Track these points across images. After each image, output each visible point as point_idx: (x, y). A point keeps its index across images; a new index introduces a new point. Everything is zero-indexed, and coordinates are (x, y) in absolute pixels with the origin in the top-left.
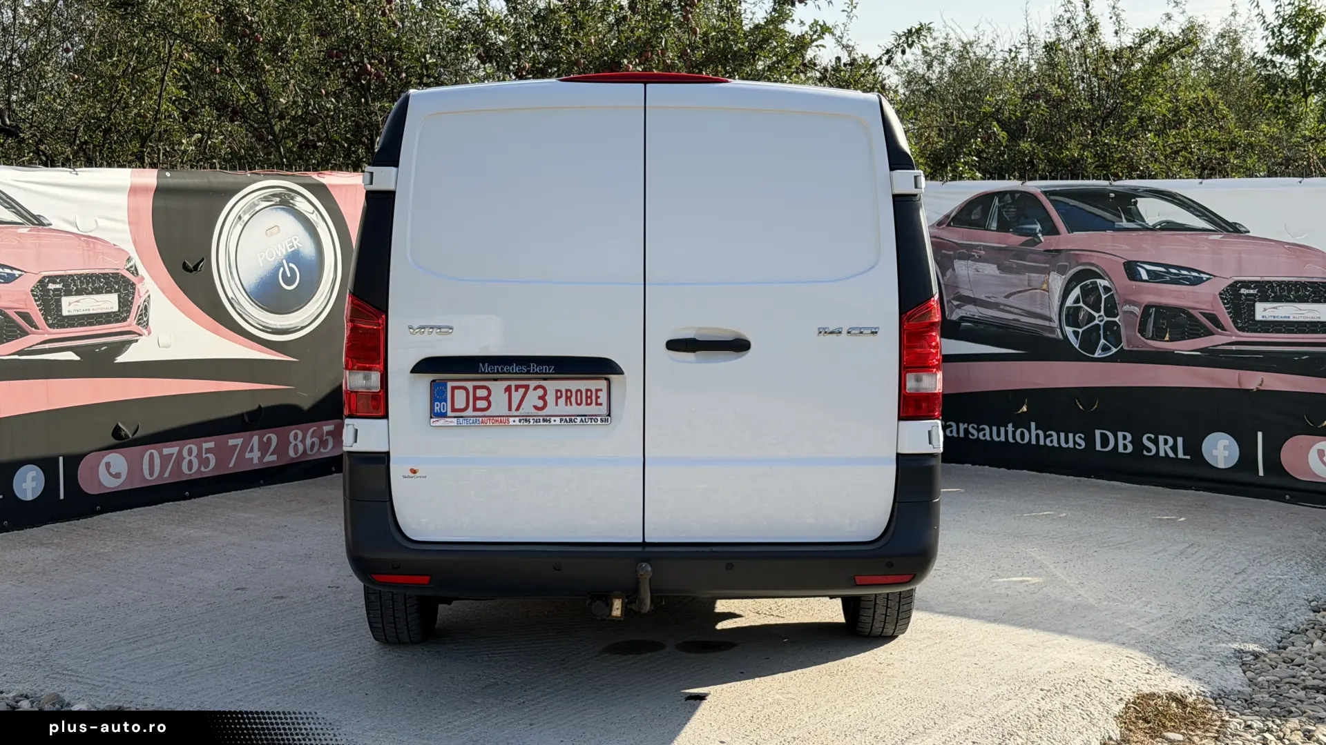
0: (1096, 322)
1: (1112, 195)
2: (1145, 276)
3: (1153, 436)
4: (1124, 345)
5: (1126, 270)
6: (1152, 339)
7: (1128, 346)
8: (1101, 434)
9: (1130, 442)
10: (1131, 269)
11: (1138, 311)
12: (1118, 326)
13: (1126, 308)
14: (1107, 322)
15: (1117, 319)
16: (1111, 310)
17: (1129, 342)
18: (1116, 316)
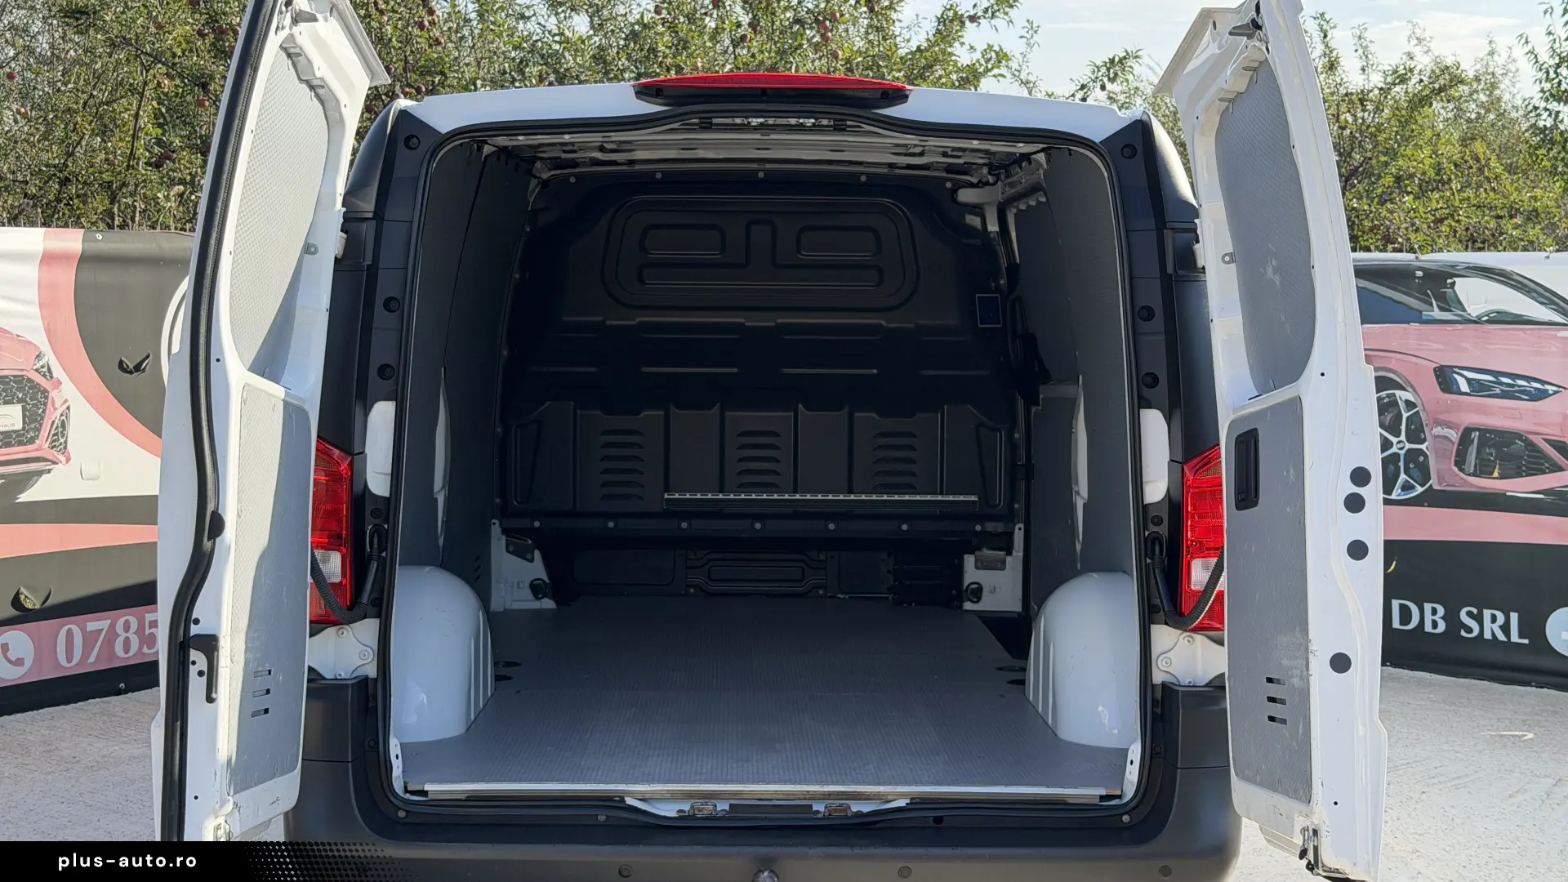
0: (1394, 449)
1: (1419, 274)
2: (1464, 387)
3: (1475, 611)
4: (1434, 482)
5: (1437, 379)
6: (1474, 474)
7: (1440, 485)
8: (1401, 605)
9: (1442, 618)
10: (1444, 377)
11: (1454, 436)
12: (1426, 456)
13: (1438, 431)
14: (1409, 450)
15: (1423, 447)
16: (1416, 434)
17: (1440, 480)
18: (1422, 441)
